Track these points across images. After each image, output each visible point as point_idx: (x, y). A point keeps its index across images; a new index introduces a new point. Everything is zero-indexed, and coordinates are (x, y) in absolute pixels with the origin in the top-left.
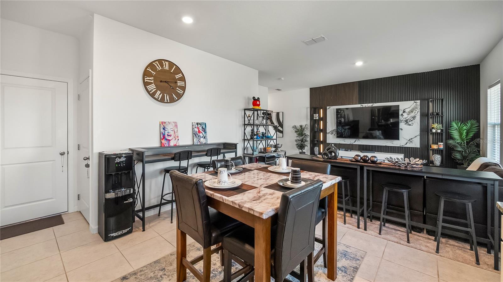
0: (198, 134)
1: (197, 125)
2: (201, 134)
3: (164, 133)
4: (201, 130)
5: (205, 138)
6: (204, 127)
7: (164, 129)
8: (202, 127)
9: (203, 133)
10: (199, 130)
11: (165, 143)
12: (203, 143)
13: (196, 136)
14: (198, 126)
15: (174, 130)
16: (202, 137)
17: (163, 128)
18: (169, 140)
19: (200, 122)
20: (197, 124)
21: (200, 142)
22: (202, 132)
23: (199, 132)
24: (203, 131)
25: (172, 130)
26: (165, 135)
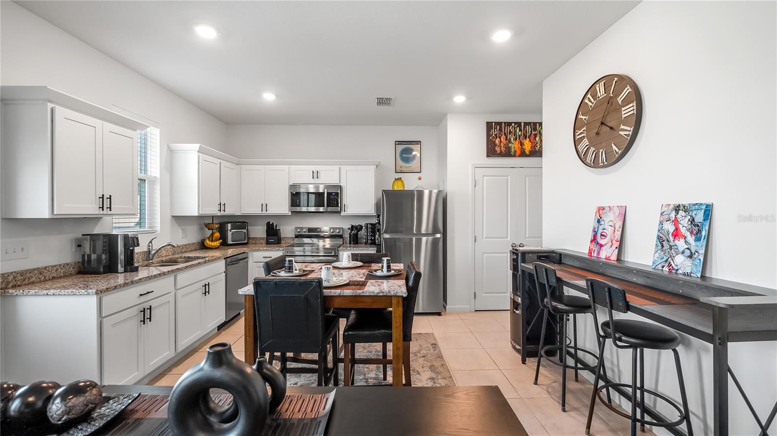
0: (671, 239)
1: (674, 213)
2: (682, 240)
3: (596, 230)
4: (683, 230)
5: (691, 256)
6: (699, 217)
7: (599, 221)
8: (692, 220)
9: (691, 239)
10: (677, 229)
11: (593, 249)
12: (680, 272)
13: (663, 246)
14: (679, 216)
15: (614, 225)
16: (683, 252)
17: (598, 219)
18: (601, 246)
19: (686, 202)
20: (677, 209)
21: (670, 265)
22: (688, 234)
23: (676, 234)
24: (692, 233)
25: (611, 223)
26: (598, 234)
